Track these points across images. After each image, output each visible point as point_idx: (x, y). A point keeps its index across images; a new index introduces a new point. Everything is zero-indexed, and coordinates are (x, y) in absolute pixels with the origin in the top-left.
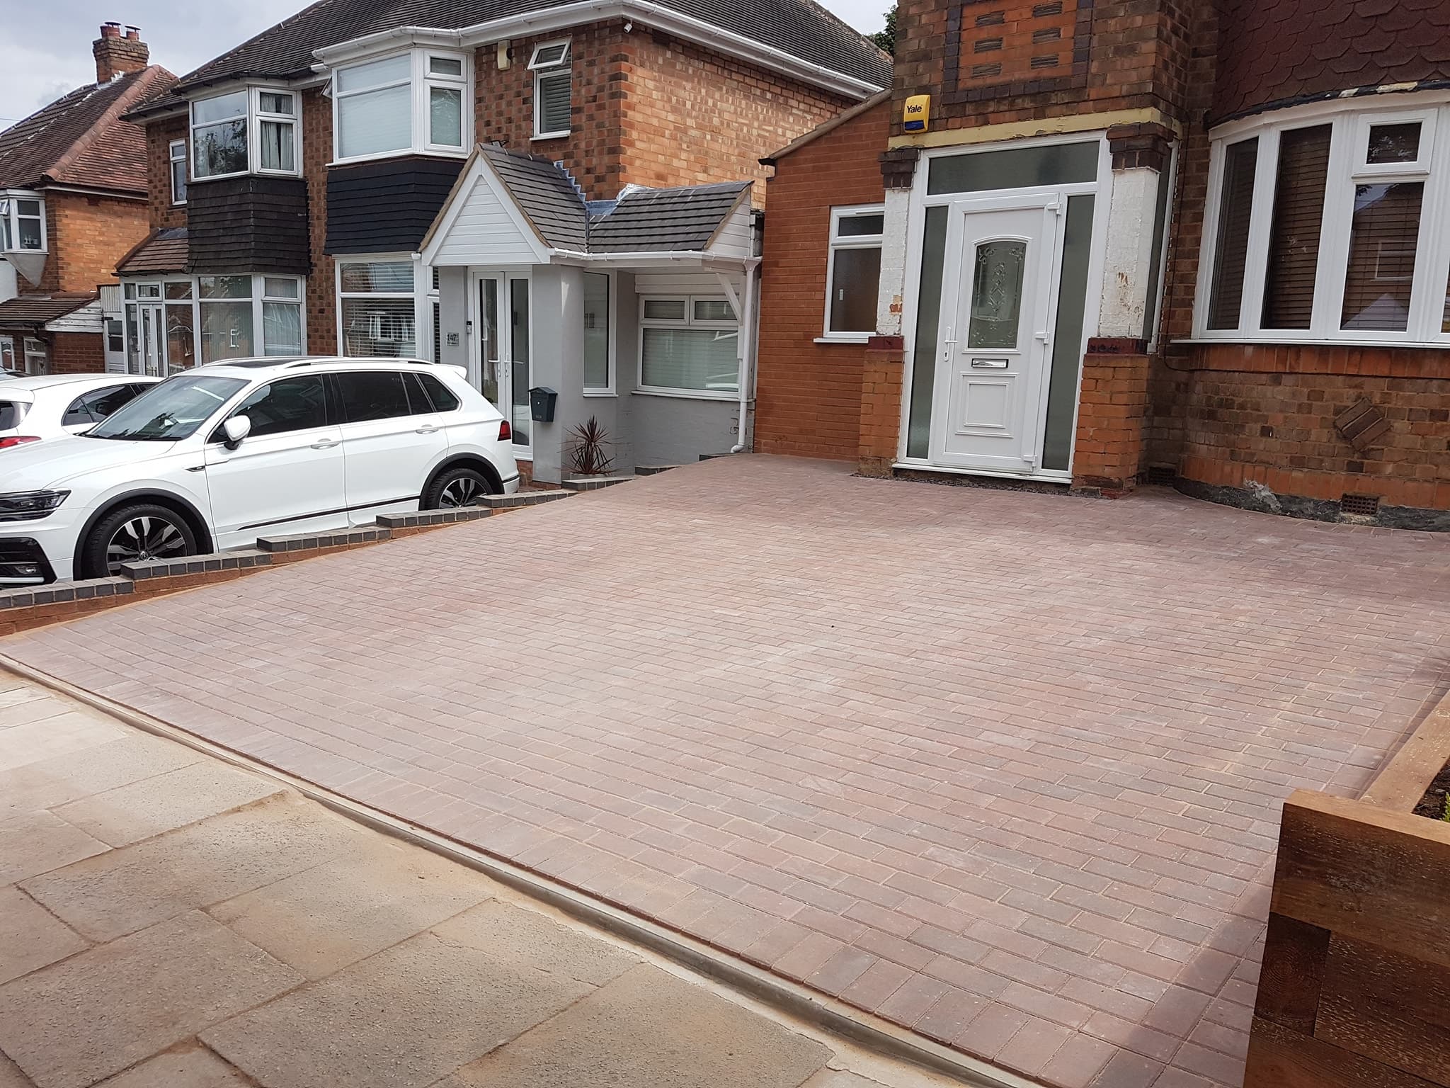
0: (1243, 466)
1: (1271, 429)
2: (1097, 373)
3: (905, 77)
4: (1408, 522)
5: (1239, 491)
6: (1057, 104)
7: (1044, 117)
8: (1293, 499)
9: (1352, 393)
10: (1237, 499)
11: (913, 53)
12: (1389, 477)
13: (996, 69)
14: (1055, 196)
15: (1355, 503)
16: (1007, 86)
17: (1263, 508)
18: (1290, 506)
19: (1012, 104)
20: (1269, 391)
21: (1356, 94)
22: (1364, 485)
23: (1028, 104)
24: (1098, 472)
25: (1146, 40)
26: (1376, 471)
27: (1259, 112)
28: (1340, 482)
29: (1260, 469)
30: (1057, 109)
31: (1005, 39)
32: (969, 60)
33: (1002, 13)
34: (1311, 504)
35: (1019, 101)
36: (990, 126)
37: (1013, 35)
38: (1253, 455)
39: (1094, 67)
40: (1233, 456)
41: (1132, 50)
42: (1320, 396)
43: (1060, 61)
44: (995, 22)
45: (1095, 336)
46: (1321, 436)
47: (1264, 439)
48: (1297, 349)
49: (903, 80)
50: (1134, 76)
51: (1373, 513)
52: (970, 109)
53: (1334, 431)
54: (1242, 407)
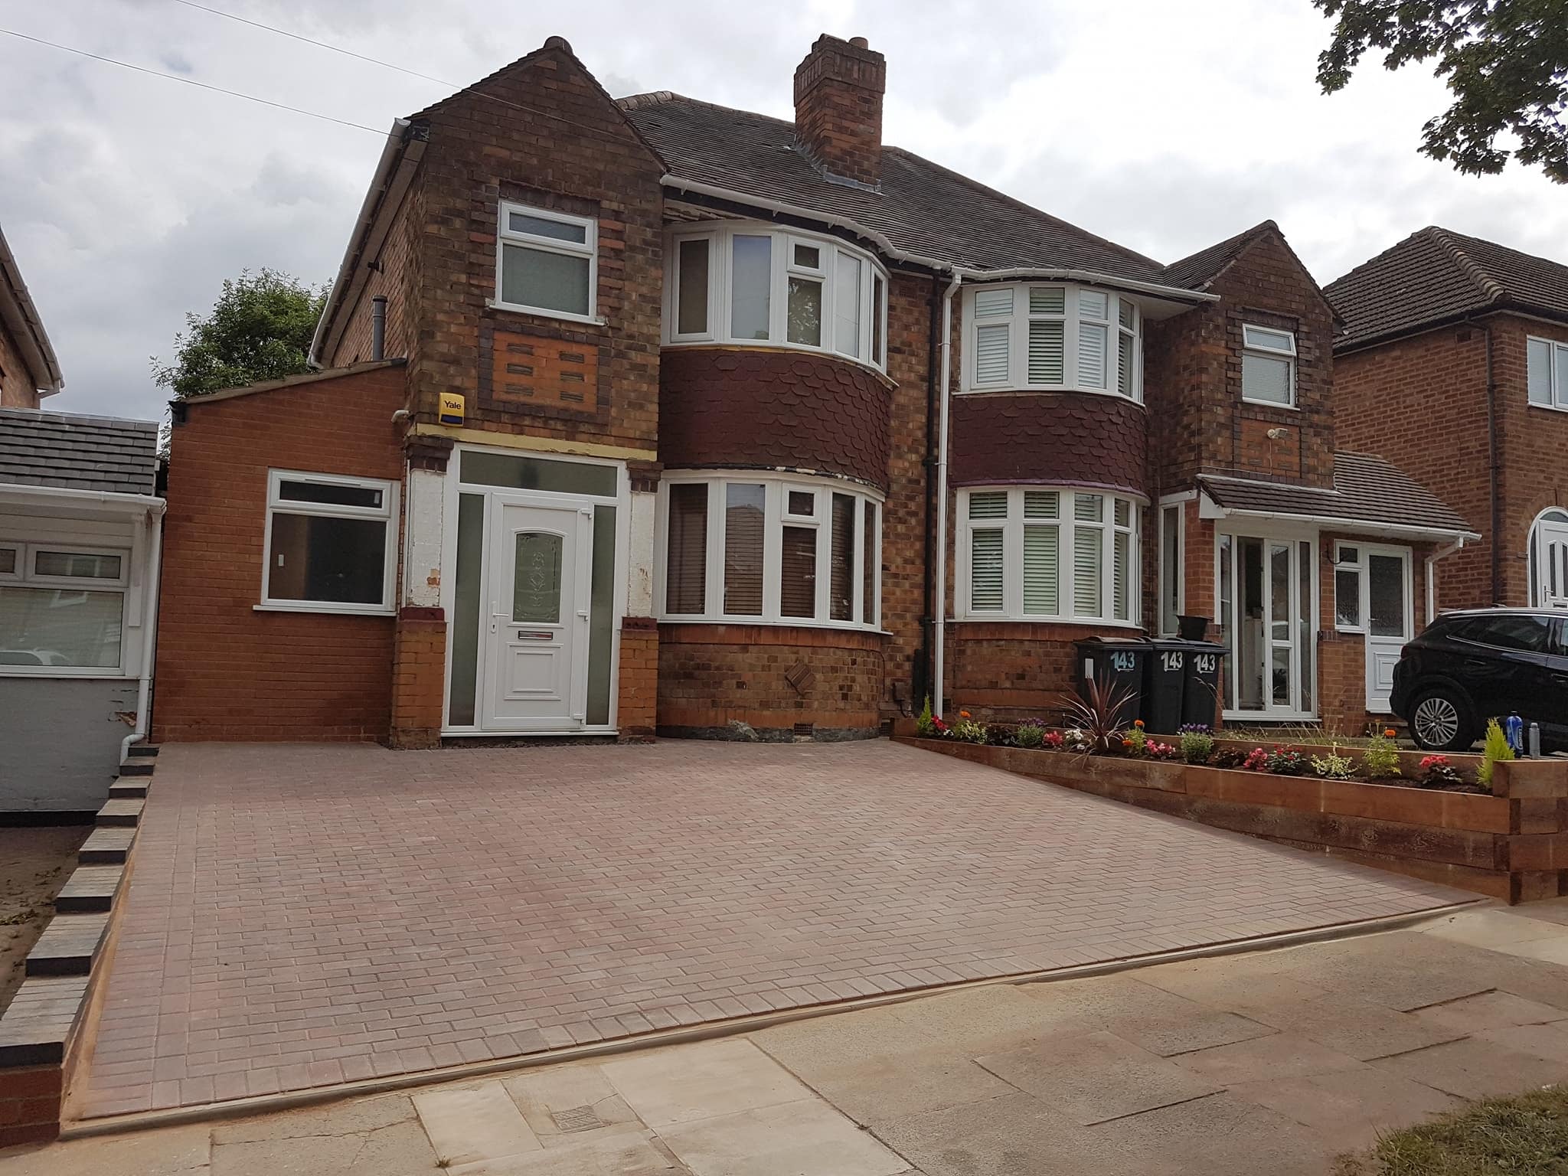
0: (726, 711)
1: (744, 683)
2: (635, 644)
3: (434, 374)
4: (828, 737)
5: (724, 729)
6: (583, 432)
7: (574, 440)
8: (765, 731)
9: (794, 657)
10: (722, 734)
11: (443, 354)
12: (817, 710)
13: (529, 392)
14: (586, 503)
15: (802, 729)
16: (541, 408)
17: (746, 739)
18: (764, 735)
19: (545, 423)
20: (740, 656)
21: (785, 471)
22: (805, 717)
23: (559, 426)
24: (640, 723)
25: (651, 402)
26: (809, 706)
27: (715, 468)
28: (792, 716)
29: (741, 711)
30: (585, 436)
31: (535, 369)
32: (500, 377)
33: (532, 347)
34: (778, 733)
35: (552, 422)
36: (524, 436)
37: (543, 368)
38: (731, 702)
39: (614, 412)
40: (714, 704)
41: (641, 407)
42: (775, 659)
43: (585, 398)
44: (525, 353)
45: (626, 616)
46: (778, 686)
47: (739, 690)
48: (759, 628)
49: (432, 377)
50: (644, 426)
51: (810, 734)
52: (505, 418)
53: (786, 682)
54: (718, 668)
